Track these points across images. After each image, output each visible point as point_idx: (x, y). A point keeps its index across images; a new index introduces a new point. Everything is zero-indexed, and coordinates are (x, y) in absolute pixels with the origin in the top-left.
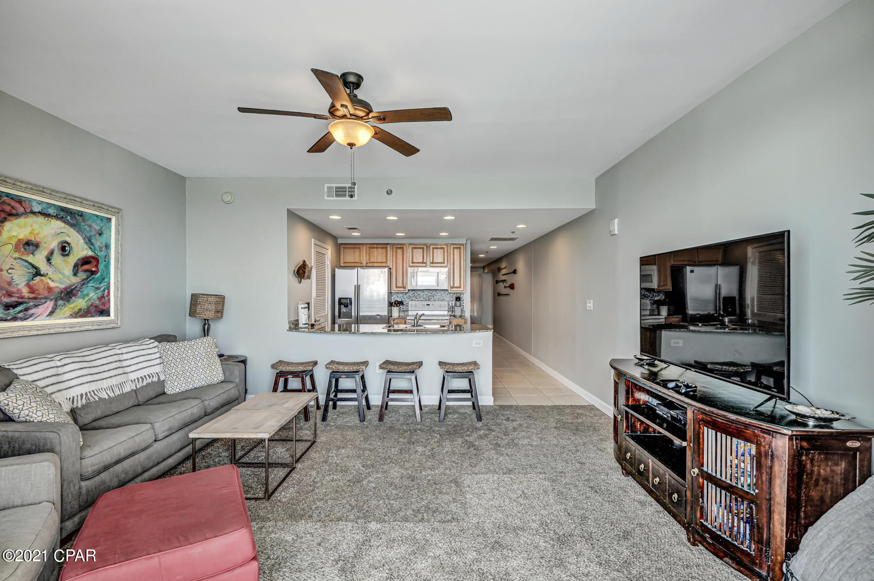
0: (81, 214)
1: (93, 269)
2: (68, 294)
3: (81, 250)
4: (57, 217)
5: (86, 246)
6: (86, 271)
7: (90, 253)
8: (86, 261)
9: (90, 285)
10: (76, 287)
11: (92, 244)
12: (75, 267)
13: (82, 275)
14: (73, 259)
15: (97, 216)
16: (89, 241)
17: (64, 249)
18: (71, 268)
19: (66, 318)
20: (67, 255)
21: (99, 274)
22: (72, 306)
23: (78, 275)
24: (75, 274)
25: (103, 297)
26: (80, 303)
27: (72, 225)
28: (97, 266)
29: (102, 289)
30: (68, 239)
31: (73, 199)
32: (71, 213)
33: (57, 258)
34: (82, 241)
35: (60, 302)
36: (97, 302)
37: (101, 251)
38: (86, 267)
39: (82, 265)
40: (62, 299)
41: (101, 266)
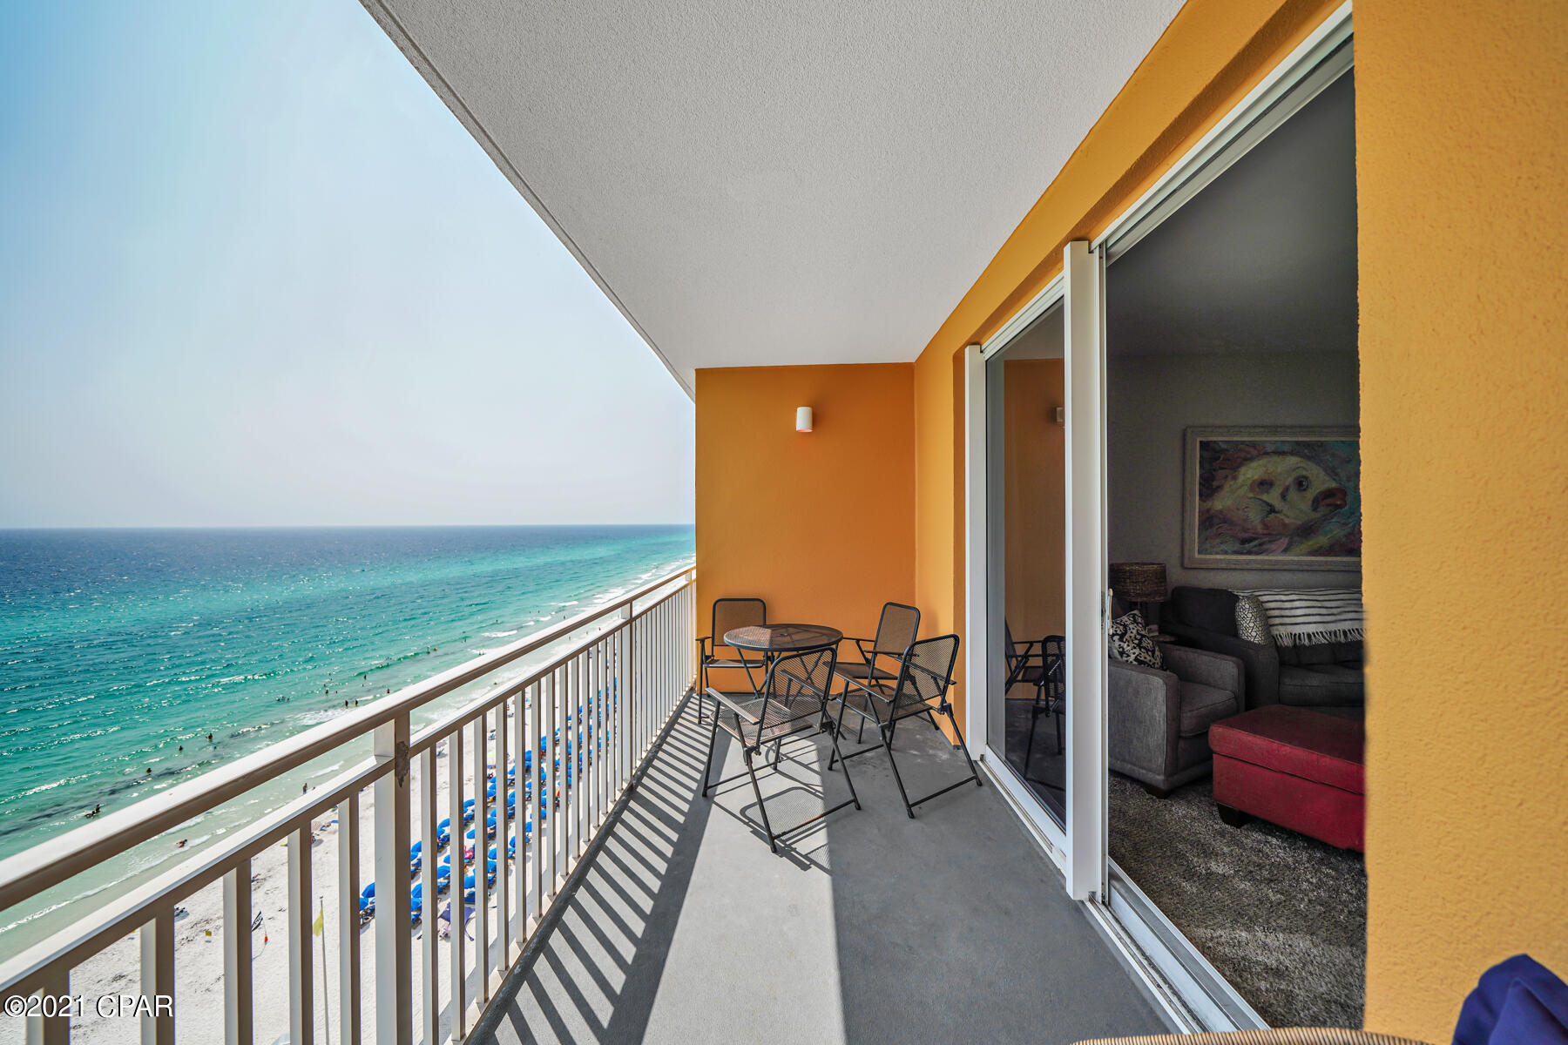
0: (1321, 444)
1: (1339, 503)
2: (1306, 531)
3: (1321, 481)
4: (1292, 453)
5: (1327, 478)
6: (1328, 505)
7: (1334, 485)
8: (1329, 494)
9: (1334, 520)
10: (1316, 523)
11: (1337, 474)
12: (1313, 502)
13: (1323, 510)
14: (1311, 494)
15: (1342, 442)
16: (1332, 472)
17: (1301, 484)
18: (1310, 503)
19: (1302, 555)
20: (1305, 490)
21: (1347, 508)
22: (1311, 543)
23: (1319, 509)
24: (1315, 509)
25: (1350, 534)
26: (1322, 540)
27: (1309, 458)
28: (1343, 499)
29: (1351, 525)
30: (1304, 473)
31: (1308, 429)
32: (1309, 445)
33: (1293, 495)
34: (1322, 474)
35: (1296, 538)
36: (1344, 540)
37: (1349, 481)
38: (1328, 501)
39: (1323, 500)
40: (1298, 535)
41: (1349, 499)
